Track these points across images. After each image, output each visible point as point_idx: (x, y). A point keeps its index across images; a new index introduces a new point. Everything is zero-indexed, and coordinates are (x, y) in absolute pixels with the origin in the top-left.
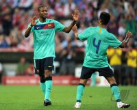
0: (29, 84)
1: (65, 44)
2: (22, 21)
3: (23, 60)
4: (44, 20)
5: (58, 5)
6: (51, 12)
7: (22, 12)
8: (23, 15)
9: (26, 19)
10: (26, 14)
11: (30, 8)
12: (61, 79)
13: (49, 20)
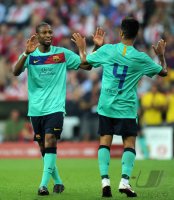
0: (26, 157)
1: (87, 87)
2: (13, 46)
3: (15, 114)
4: (46, 48)
5: (74, 18)
6: (64, 30)
7: (13, 31)
8: (14, 36)
9: (20, 43)
10: (20, 35)
11: (27, 23)
12: (82, 148)
13: (55, 48)
